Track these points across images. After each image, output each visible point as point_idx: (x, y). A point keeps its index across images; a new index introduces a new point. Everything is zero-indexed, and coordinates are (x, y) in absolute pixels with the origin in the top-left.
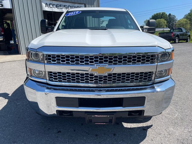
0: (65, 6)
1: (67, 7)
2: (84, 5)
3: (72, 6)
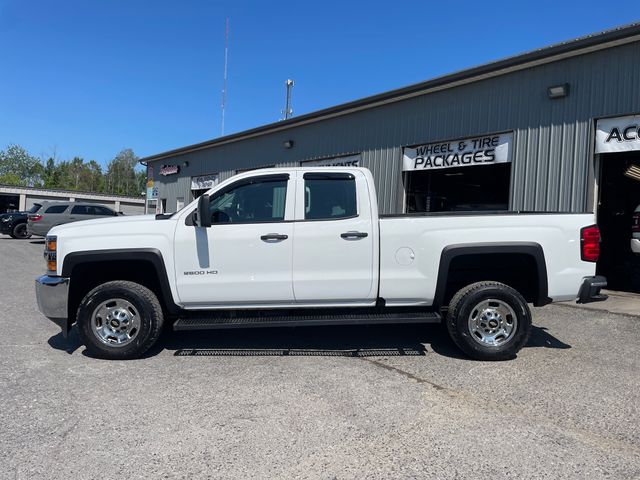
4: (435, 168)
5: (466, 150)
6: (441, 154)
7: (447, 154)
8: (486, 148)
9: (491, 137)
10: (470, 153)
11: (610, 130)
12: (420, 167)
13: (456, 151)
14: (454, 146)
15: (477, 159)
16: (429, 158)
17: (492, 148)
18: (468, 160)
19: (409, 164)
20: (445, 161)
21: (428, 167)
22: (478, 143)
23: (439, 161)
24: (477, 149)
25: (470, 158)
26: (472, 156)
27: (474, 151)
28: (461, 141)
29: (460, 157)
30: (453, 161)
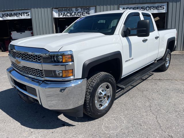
0: (143, 8)
1: (145, 8)
2: (167, 3)
3: (151, 7)
4: (67, 17)
5: (79, 11)
6: (69, 12)
7: (71, 12)
8: (86, 11)
9: (88, 7)
10: (81, 12)
11: (123, 8)
12: (61, 16)
13: (75, 11)
14: (74, 9)
15: (83, 14)
16: (64, 13)
17: (88, 11)
18: (80, 15)
19: (56, 15)
20: (71, 14)
21: (64, 17)
22: (83, 9)
23: (69, 14)
24: (83, 11)
25: (81, 14)
26: (81, 13)
27: (82, 12)
28: (76, 8)
29: (77, 14)
30: (74, 15)
